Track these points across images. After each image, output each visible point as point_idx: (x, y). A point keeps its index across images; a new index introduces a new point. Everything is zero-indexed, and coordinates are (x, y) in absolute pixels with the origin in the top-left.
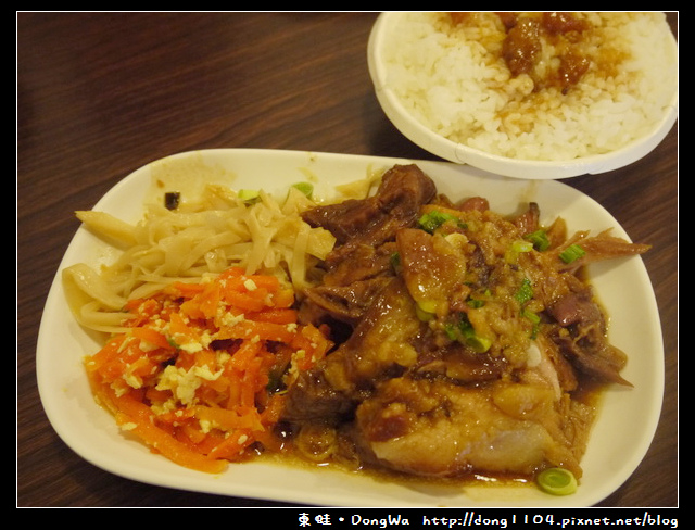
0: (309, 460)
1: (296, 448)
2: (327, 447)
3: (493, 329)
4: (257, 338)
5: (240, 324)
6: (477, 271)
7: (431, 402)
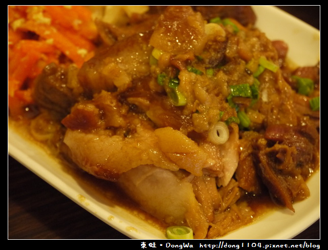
0: (31, 135)
1: (29, 124)
2: (48, 133)
3: (193, 92)
4: (50, 41)
5: (45, 25)
6: (213, 54)
7: (119, 121)
